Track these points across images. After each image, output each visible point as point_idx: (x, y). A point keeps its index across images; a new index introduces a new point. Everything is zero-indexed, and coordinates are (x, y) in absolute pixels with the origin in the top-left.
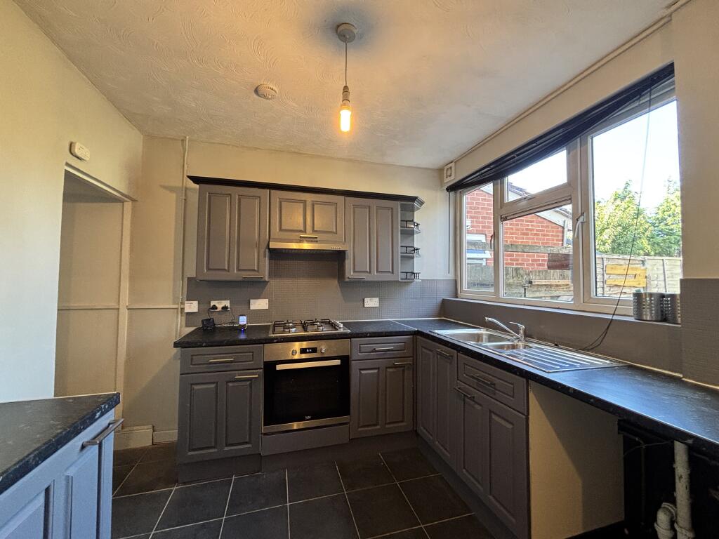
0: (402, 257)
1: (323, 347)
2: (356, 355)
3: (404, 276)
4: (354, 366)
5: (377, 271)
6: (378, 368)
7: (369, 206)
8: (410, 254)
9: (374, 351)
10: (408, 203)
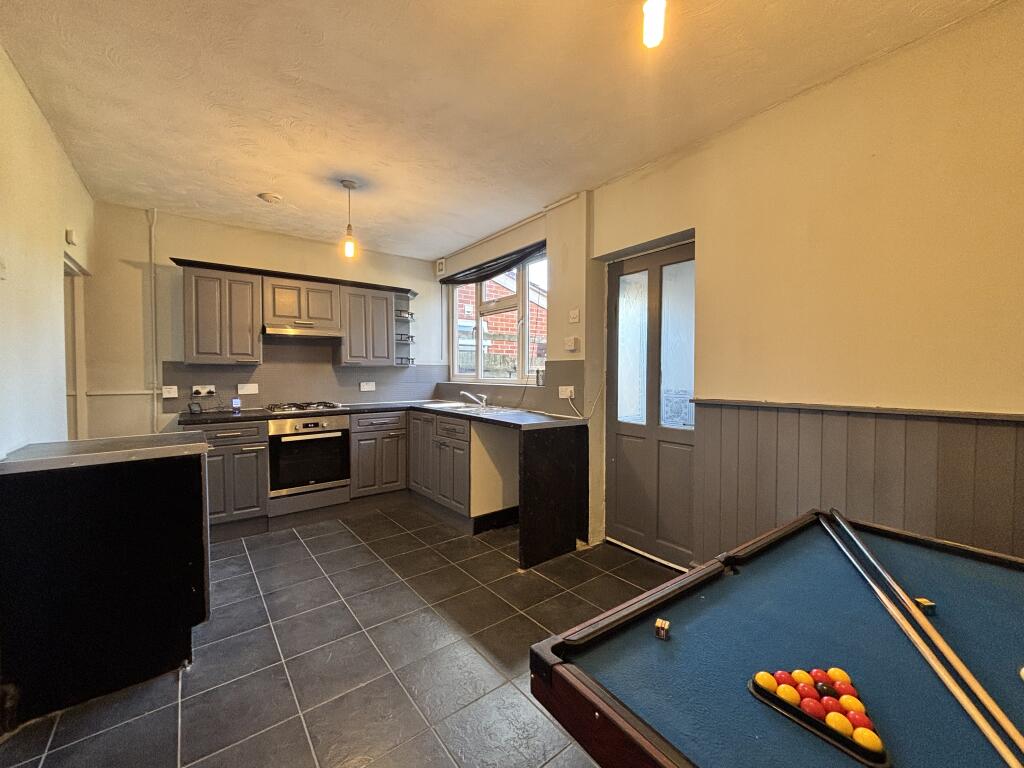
0: (397, 344)
1: (325, 422)
2: (355, 428)
3: (399, 361)
4: (354, 438)
5: (374, 357)
6: (375, 439)
7: (364, 296)
8: (404, 342)
9: (372, 424)
10: (403, 293)
